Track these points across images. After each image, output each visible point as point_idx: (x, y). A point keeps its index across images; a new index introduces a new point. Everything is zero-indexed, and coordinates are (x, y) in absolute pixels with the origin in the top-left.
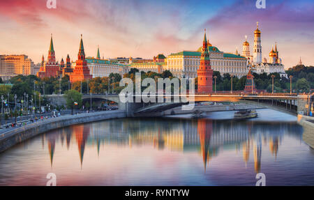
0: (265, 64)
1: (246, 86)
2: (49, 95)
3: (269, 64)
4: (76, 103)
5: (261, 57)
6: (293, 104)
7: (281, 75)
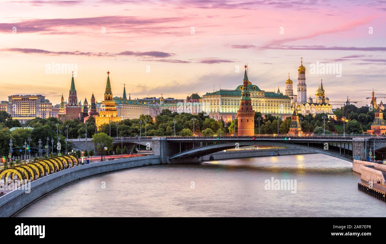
0: (310, 104)
1: (290, 129)
2: (74, 140)
3: (315, 104)
4: (106, 148)
5: (306, 97)
6: (347, 148)
7: (329, 116)
